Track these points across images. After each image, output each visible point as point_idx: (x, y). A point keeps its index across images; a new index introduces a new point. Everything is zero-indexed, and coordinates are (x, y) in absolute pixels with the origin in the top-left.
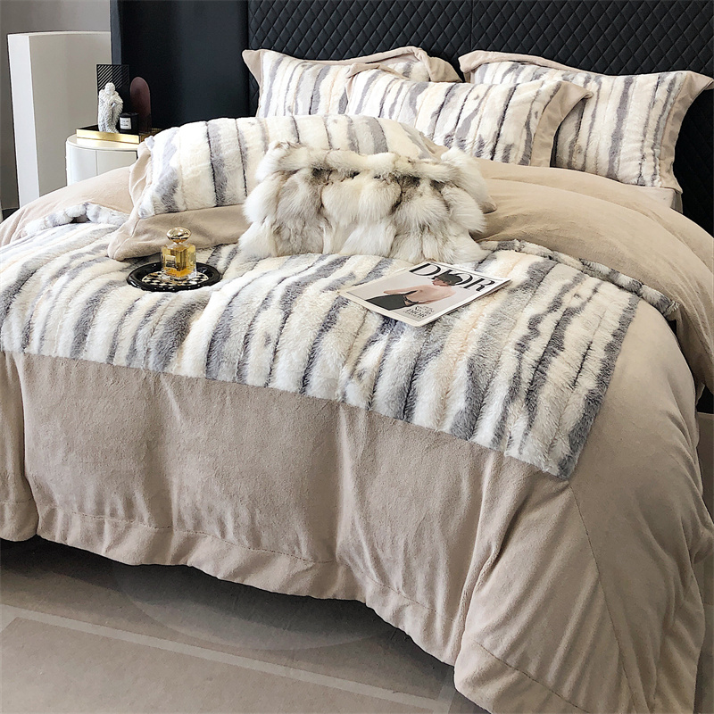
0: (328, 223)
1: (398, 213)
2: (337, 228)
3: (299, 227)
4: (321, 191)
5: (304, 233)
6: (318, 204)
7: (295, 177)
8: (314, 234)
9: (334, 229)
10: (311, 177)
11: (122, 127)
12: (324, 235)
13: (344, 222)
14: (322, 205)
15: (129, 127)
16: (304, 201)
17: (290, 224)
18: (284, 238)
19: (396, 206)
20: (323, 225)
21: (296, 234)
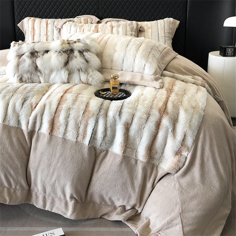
0: (41, 73)
1: (68, 66)
2: (45, 74)
4: (35, 61)
5: (31, 78)
6: (35, 66)
7: (23, 56)
9: (43, 75)
10: (30, 55)
12: (40, 78)
13: (47, 72)
14: (37, 66)
16: (29, 65)
17: (25, 75)
18: (24, 81)
19: (66, 63)
21: (28, 79)
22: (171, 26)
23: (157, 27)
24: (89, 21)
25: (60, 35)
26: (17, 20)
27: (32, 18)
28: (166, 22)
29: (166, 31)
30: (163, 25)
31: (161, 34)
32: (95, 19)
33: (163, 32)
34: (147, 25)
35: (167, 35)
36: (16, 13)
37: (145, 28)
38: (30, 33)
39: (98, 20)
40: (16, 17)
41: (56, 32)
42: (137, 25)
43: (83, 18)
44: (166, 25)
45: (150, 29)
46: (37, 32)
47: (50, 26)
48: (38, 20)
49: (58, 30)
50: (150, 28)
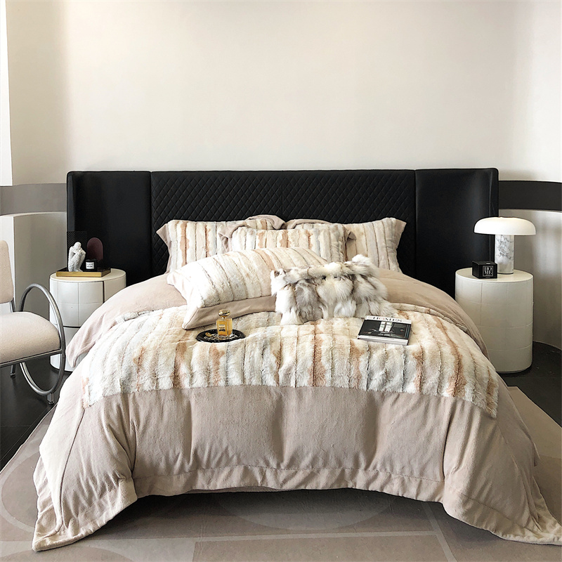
0: (323, 305)
1: (355, 294)
3: (310, 310)
4: (315, 289)
5: (313, 312)
6: (316, 296)
7: (298, 285)
8: (318, 312)
9: (327, 307)
10: (307, 283)
11: (87, 268)
12: (323, 311)
13: (331, 303)
14: (319, 296)
15: (93, 268)
16: (309, 295)
17: (305, 309)
18: (304, 317)
19: (353, 290)
20: (321, 306)
21: (309, 314)
22: (394, 230)
23: (373, 233)
24: (269, 224)
25: (227, 247)
26: (154, 225)
27: (181, 222)
28: (386, 224)
29: (387, 239)
30: (382, 229)
31: (381, 243)
32: (278, 221)
33: (384, 240)
34: (358, 230)
35: (389, 244)
36: (154, 215)
37: (356, 234)
38: (179, 245)
39: (282, 222)
40: (153, 220)
41: (220, 242)
42: (345, 230)
43: (259, 219)
44: (387, 229)
45: (364, 236)
46: (191, 244)
47: (210, 234)
48: (190, 224)
49: (225, 239)
50: (362, 234)
